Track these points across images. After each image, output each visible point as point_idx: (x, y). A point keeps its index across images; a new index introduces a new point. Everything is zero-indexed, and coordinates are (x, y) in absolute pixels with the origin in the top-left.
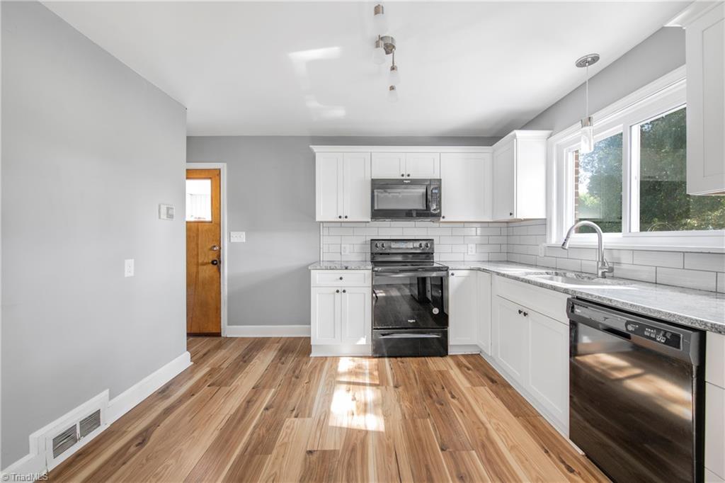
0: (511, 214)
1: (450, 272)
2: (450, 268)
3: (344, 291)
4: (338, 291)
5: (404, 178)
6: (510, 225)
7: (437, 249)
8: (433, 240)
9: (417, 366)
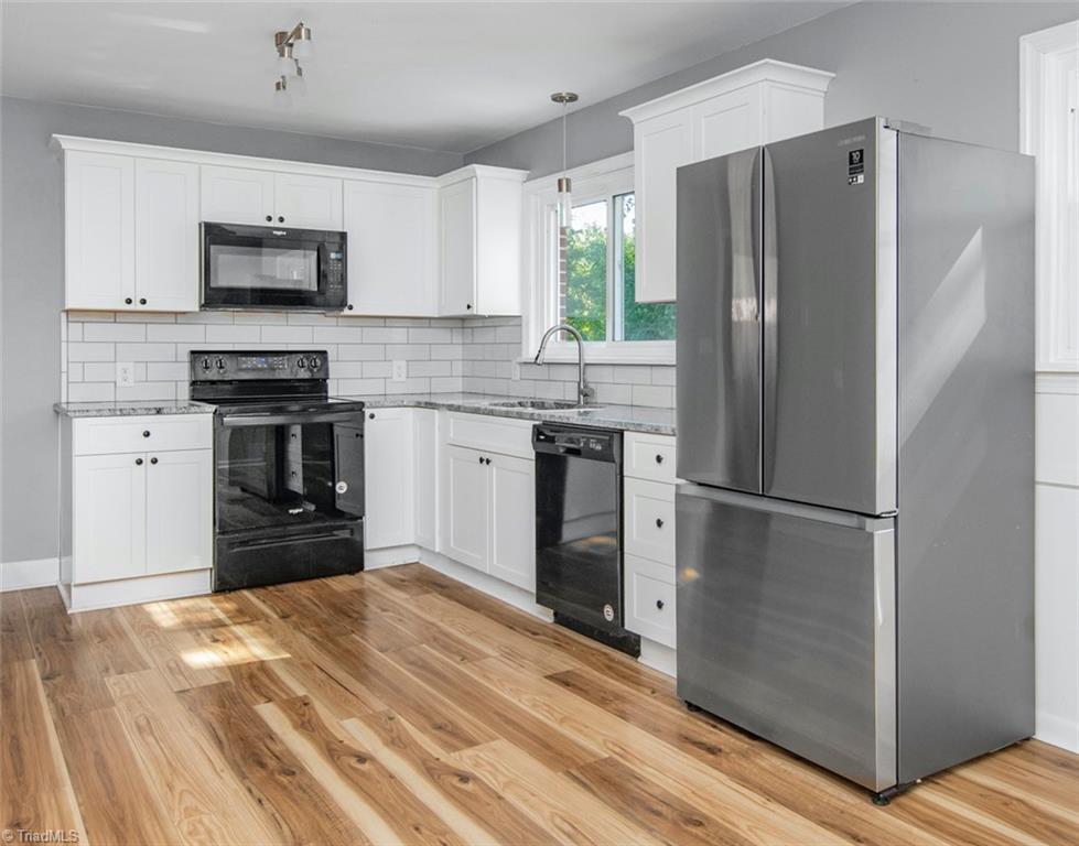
0: (469, 307)
1: (368, 412)
2: (367, 404)
3: (154, 461)
4: (139, 462)
5: (270, 224)
6: (467, 324)
7: (334, 369)
8: (325, 352)
9: (311, 591)
